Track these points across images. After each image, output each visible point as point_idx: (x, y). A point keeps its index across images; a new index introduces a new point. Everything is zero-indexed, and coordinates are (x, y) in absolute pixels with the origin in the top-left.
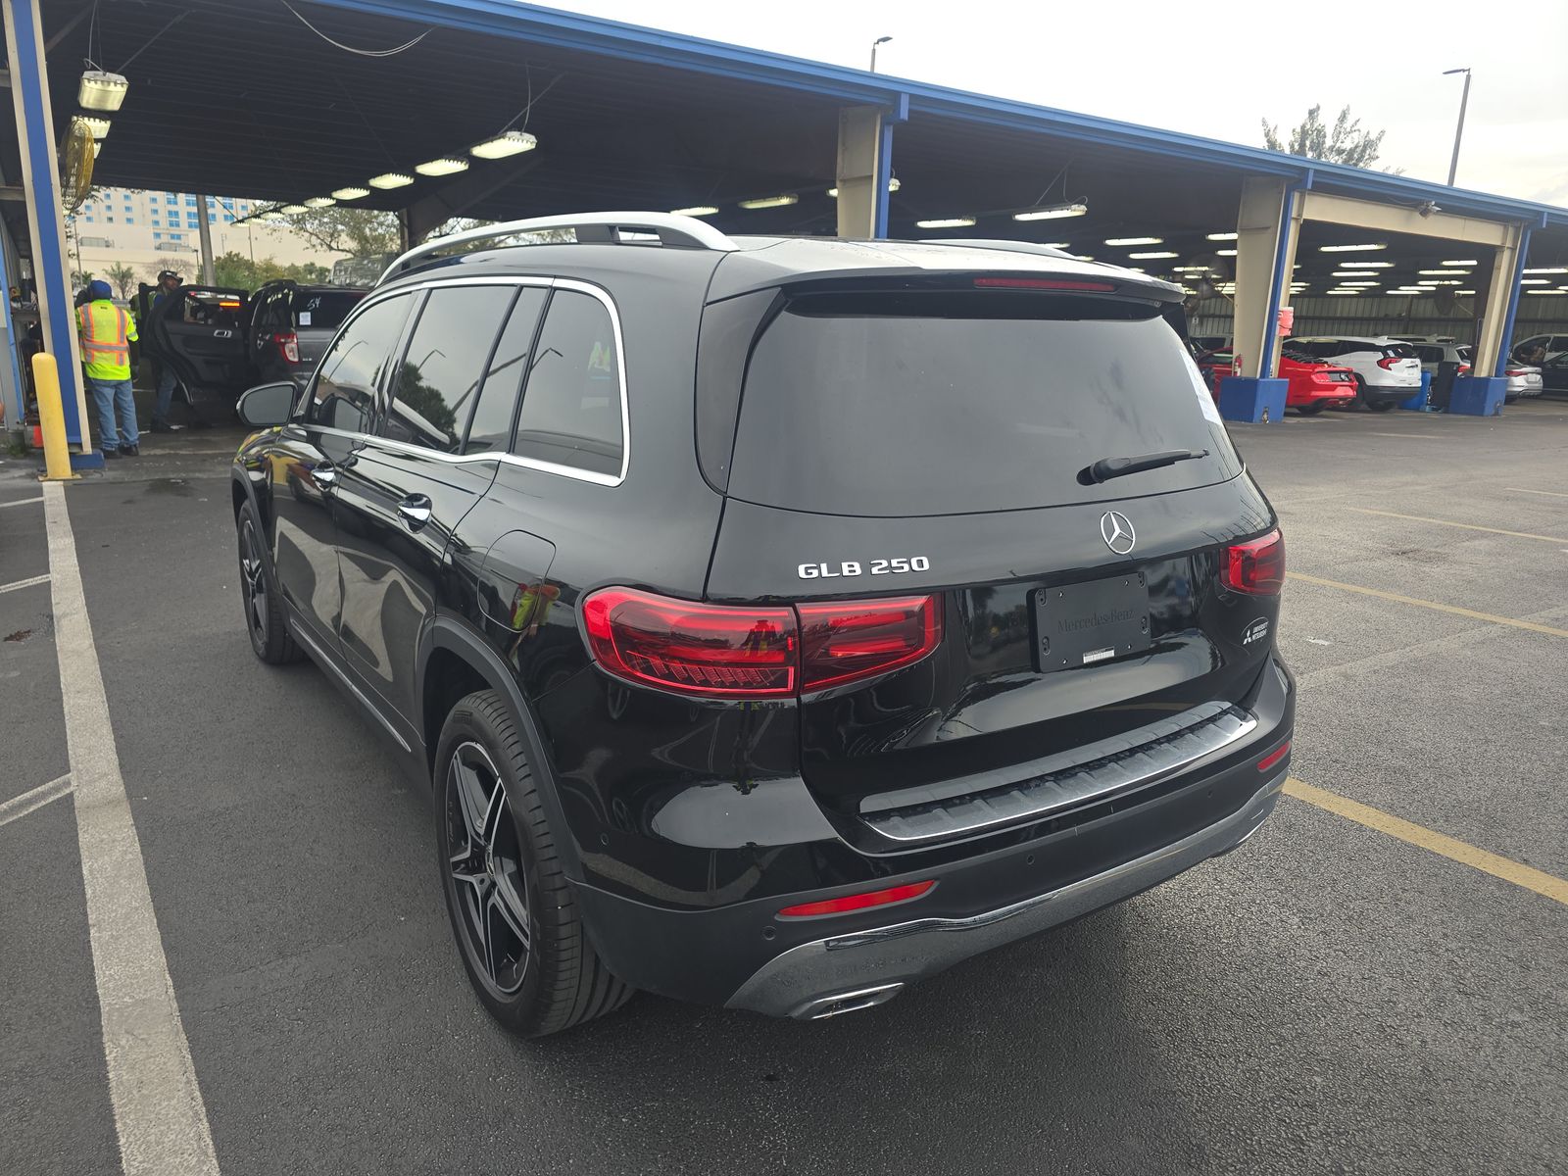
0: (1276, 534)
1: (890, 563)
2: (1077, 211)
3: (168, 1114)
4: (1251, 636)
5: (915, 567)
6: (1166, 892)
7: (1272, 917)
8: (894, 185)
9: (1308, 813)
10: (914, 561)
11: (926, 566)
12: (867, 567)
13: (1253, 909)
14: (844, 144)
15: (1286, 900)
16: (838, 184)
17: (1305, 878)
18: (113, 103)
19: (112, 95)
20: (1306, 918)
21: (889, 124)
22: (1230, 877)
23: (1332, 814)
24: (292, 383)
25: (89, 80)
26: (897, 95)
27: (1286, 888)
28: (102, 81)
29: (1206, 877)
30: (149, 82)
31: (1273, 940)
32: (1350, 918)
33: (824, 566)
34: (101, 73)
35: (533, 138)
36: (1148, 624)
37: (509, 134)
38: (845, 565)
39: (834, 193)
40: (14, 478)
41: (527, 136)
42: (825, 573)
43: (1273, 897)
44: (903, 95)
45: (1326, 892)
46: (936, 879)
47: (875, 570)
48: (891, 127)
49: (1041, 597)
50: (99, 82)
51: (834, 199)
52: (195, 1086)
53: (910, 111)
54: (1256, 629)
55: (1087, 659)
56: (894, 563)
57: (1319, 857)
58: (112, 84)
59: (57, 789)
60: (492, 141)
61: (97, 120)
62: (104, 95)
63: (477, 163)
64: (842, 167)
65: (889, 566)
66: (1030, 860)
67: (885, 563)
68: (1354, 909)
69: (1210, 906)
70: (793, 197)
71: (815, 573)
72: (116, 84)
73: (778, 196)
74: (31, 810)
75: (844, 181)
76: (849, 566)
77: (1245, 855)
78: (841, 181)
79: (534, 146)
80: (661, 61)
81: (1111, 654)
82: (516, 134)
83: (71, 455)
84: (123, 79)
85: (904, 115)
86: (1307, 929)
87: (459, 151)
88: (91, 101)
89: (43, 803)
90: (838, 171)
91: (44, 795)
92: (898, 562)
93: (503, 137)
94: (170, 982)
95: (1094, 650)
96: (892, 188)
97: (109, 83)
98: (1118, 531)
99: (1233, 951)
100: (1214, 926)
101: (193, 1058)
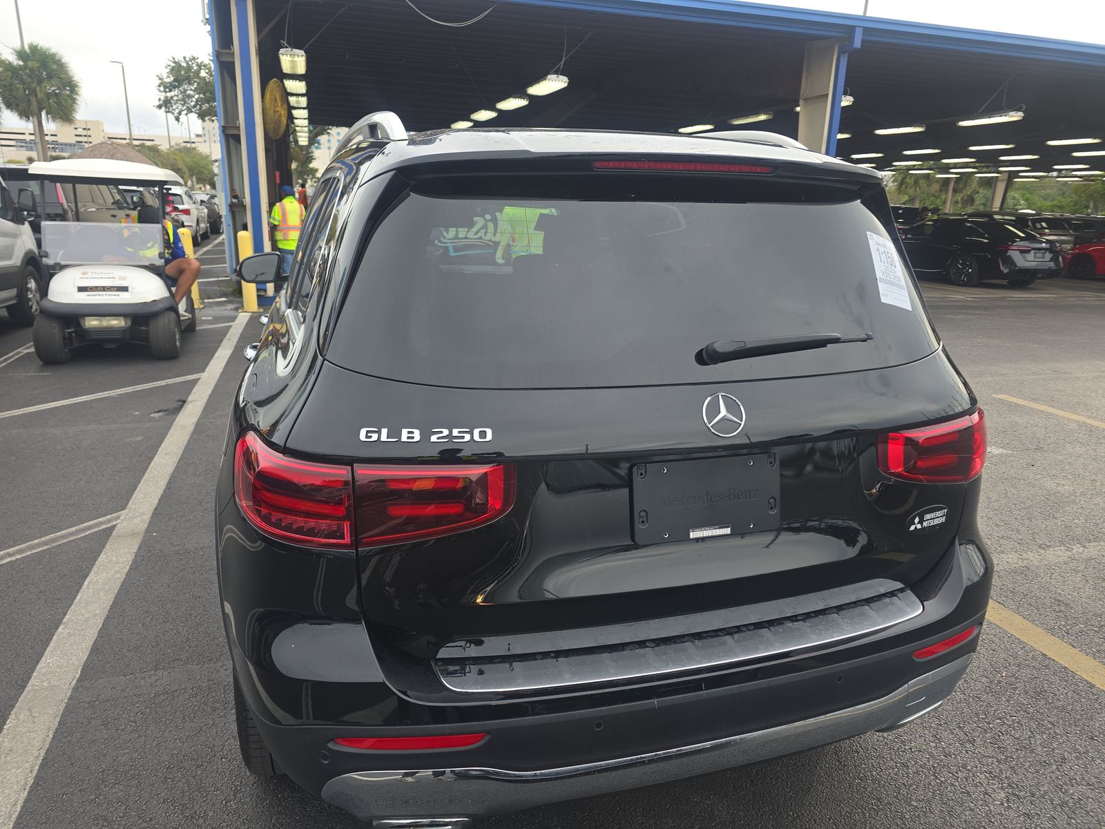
0: (976, 416)
1: (451, 432)
2: (1015, 116)
3: (10, 780)
4: (921, 522)
5: (477, 437)
6: (878, 740)
7: (976, 786)
8: (847, 101)
9: (1066, 681)
10: (476, 432)
11: (489, 437)
12: (426, 435)
13: (960, 774)
14: (808, 71)
15: (1001, 771)
16: (801, 102)
17: (1032, 751)
18: (301, 69)
19: (299, 63)
20: (1014, 795)
21: (845, 52)
22: (951, 736)
23: (1092, 686)
24: (279, 253)
25: (283, 55)
26: (853, 28)
27: (1007, 757)
28: (291, 55)
29: (927, 732)
30: (347, 57)
31: (967, 813)
32: (1063, 804)
33: (384, 432)
34: (290, 49)
35: (566, 79)
36: (778, 503)
37: (549, 77)
38: (405, 433)
39: (798, 109)
40: (226, 310)
41: (562, 77)
42: (384, 438)
43: (988, 765)
44: (857, 29)
45: (1049, 770)
46: (488, 733)
47: (434, 438)
48: (847, 54)
49: (640, 472)
50: (289, 56)
51: (798, 113)
52: (39, 762)
53: (863, 41)
54: (928, 516)
55: (692, 535)
56: (455, 432)
57: (1058, 731)
58: (296, 57)
59: (109, 521)
60: (538, 83)
61: (298, 81)
62: (293, 63)
63: (533, 99)
64: (805, 89)
65: (450, 436)
66: (599, 725)
67: (446, 432)
68: (1072, 794)
69: (916, 762)
70: (769, 114)
71: (375, 437)
72: (298, 56)
73: (757, 113)
74: (87, 533)
75: (806, 99)
76: (409, 432)
77: (977, 715)
78: (804, 99)
79: (566, 85)
80: (660, 16)
81: (728, 531)
82: (554, 76)
83: (259, 296)
84: (302, 52)
85: (857, 44)
86: (1009, 807)
87: (520, 93)
88: (288, 69)
89: (97, 529)
90: (801, 93)
91: (101, 523)
92: (459, 432)
93: (545, 80)
94: (78, 676)
95: (704, 527)
96: (844, 104)
97: (294, 55)
98: (723, 412)
99: (919, 817)
100: (911, 785)
101: (53, 738)
